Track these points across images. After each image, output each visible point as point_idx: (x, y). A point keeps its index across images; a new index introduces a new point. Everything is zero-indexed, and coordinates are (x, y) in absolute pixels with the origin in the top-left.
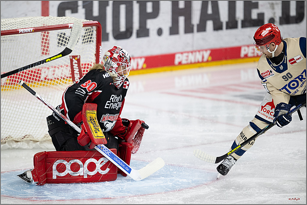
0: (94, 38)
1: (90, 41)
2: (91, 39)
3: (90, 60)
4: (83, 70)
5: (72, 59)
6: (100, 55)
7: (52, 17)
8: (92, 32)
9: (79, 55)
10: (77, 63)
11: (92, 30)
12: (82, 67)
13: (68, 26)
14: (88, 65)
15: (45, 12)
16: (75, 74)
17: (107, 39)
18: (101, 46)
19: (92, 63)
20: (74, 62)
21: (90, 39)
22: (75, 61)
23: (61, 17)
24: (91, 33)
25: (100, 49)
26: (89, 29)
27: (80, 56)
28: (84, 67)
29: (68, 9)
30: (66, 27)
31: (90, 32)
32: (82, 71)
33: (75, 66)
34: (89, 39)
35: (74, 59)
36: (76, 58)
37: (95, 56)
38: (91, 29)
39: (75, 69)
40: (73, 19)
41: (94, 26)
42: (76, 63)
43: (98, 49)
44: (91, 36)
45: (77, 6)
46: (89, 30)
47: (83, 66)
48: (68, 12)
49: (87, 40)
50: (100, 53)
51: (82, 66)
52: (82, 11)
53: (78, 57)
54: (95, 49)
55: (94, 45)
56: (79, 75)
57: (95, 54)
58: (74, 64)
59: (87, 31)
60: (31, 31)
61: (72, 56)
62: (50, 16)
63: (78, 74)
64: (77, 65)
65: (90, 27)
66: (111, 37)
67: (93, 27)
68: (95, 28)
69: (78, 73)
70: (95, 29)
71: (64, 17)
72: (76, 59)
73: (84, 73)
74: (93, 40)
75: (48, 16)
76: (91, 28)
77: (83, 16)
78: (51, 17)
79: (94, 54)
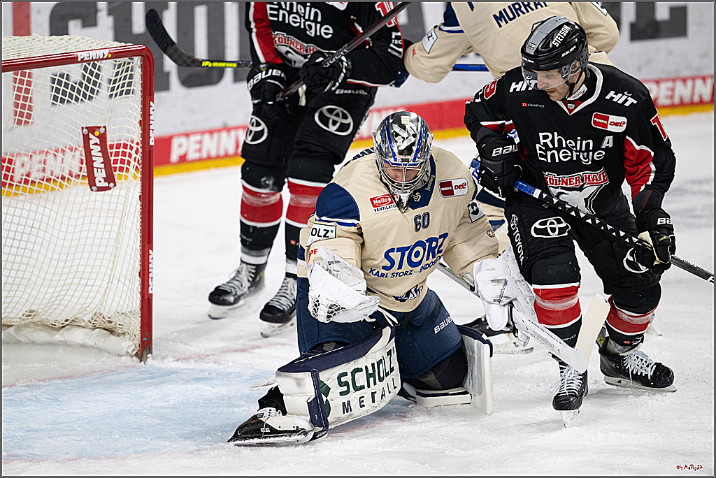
0: (136, 84)
1: (128, 92)
2: (130, 86)
3: (128, 135)
4: (112, 158)
5: (88, 134)
6: (151, 122)
7: (39, 36)
8: (131, 71)
9: (102, 125)
10: (99, 143)
11: (130, 65)
12: (111, 153)
13: (78, 57)
14: (125, 146)
15: (22, 27)
16: (95, 169)
17: (166, 87)
18: (153, 102)
19: (133, 143)
20: (91, 142)
21: (127, 86)
22: (94, 139)
23: (60, 37)
24: (129, 73)
25: (151, 109)
26: (125, 63)
27: (105, 127)
28: (116, 152)
29: (74, 17)
30: (73, 60)
31: (127, 71)
32: (112, 162)
33: (96, 150)
34: (125, 88)
35: (91, 136)
36: (97, 133)
37: (140, 125)
38: (129, 63)
39: (94, 158)
40: (88, 41)
41: (136, 56)
42: (96, 144)
43: (147, 108)
44: (130, 80)
45: (96, 11)
46: (124, 65)
47: (114, 150)
48: (74, 25)
49: (120, 90)
50: (151, 118)
51: (111, 151)
52: (105, 22)
53: (101, 129)
54: (140, 109)
55: (136, 99)
56: (103, 170)
57: (141, 121)
58: (92, 147)
59: (120, 70)
60: (105, 57)
61: (86, 128)
62: (33, 34)
63: (101, 168)
64: (99, 148)
65: (127, 59)
66: (174, 80)
67: (134, 57)
68: (137, 60)
69: (103, 166)
70: (139, 64)
71: (65, 37)
72: (97, 135)
73: (115, 166)
74: (135, 89)
75: (29, 35)
76: (129, 61)
77: (111, 34)
78: (37, 37)
79: (138, 121)
